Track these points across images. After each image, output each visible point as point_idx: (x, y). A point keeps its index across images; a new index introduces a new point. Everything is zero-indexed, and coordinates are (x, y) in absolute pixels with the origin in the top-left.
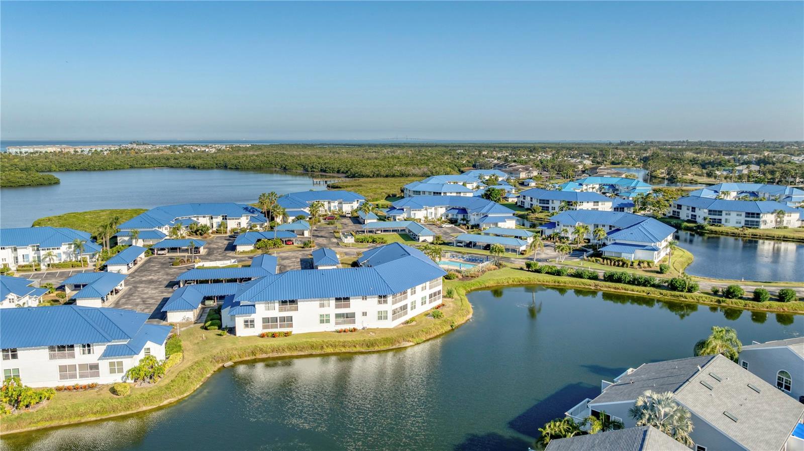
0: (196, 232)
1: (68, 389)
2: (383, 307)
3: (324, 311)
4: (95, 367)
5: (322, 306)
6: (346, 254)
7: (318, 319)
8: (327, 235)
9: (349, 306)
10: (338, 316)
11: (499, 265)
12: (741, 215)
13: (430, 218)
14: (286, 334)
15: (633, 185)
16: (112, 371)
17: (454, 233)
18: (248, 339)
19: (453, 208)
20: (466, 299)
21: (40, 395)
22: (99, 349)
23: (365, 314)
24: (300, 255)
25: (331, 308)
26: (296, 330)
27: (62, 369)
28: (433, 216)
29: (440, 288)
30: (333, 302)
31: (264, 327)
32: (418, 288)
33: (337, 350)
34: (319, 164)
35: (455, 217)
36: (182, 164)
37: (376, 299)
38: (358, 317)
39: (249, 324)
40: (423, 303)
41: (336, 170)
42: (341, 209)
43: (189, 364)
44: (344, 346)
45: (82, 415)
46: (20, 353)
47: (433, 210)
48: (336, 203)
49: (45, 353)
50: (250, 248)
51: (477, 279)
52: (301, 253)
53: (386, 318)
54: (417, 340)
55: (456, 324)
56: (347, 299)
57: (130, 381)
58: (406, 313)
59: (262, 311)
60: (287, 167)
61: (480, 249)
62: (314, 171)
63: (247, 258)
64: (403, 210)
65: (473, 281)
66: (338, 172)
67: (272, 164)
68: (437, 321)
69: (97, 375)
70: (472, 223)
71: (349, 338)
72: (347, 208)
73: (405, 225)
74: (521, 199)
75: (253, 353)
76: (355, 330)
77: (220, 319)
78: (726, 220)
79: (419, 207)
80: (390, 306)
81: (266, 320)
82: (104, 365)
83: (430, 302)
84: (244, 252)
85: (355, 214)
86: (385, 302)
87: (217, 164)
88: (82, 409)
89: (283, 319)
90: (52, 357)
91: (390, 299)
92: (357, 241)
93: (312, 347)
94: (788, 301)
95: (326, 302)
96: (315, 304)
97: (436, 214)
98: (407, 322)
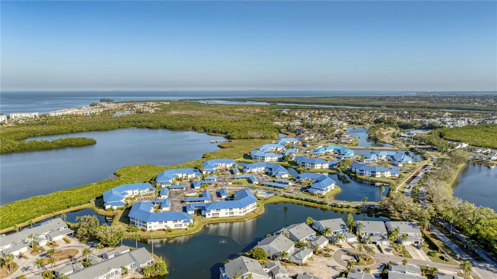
0: (178, 180)
1: (177, 229)
2: (240, 211)
3: (227, 212)
4: (181, 225)
5: (226, 210)
6: (230, 189)
7: (225, 214)
8: (222, 180)
9: (232, 210)
10: (230, 213)
11: (276, 195)
12: (370, 172)
13: (259, 171)
14: (218, 217)
15: (346, 151)
16: (185, 226)
17: (266, 179)
18: (209, 218)
19: (267, 168)
20: (263, 207)
21: (173, 230)
22: (182, 221)
23: (236, 212)
24: (215, 190)
25: (228, 211)
26: (220, 216)
27: (175, 225)
28: (260, 171)
29: (256, 204)
30: (229, 209)
31: (212, 216)
32: (250, 205)
33: (230, 221)
34: (212, 128)
35: (268, 171)
36: (143, 126)
37: (239, 209)
38: (235, 213)
39: (209, 215)
40: (251, 209)
41: (220, 132)
42: (226, 166)
43: (198, 224)
44: (231, 220)
45: (182, 234)
46: (167, 222)
47: (260, 168)
48: (224, 164)
49: (172, 222)
50: (199, 187)
51: (268, 200)
52: (215, 189)
53: (241, 213)
54: (249, 219)
55: (259, 214)
56: (232, 209)
57: (188, 228)
58: (246, 212)
59: (212, 212)
60: (196, 129)
61: (272, 187)
62: (209, 132)
63: (199, 192)
64: (249, 168)
65: (267, 201)
66: (221, 133)
67: (188, 126)
68: (254, 214)
69: (182, 226)
70: (273, 175)
71: (233, 218)
72: (228, 166)
73: (249, 176)
74: (296, 160)
75: (211, 222)
76: (234, 216)
77: (201, 213)
78: (365, 174)
79: (255, 168)
80: (242, 210)
81: (213, 214)
82: (183, 224)
83: (253, 208)
84: (197, 189)
85: (232, 169)
86: (241, 209)
87: (160, 126)
88: (182, 233)
89: (217, 214)
90: (173, 223)
91: (242, 209)
92: (233, 183)
93: (224, 220)
94: (349, 208)
95: (227, 209)
96: (224, 210)
97: (261, 170)
98: (246, 214)
